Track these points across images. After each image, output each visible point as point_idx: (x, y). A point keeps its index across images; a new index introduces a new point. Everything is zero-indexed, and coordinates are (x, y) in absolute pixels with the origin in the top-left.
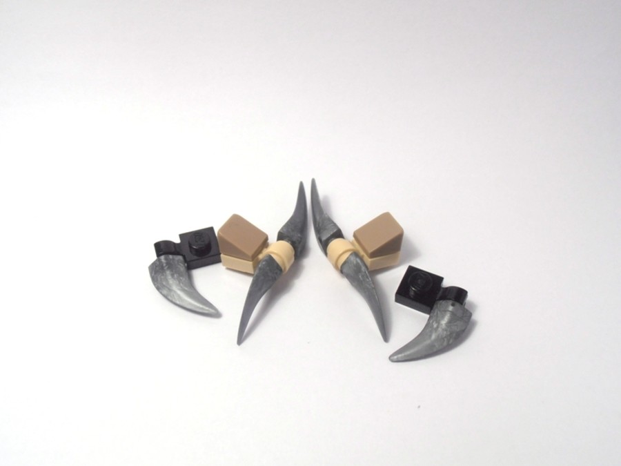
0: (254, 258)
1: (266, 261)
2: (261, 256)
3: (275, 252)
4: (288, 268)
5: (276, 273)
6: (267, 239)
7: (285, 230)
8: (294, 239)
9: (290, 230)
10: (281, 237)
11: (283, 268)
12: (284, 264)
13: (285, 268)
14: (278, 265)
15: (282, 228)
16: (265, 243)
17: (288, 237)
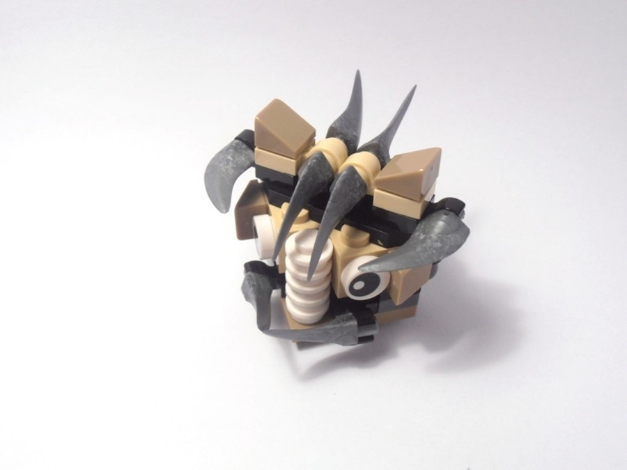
17: (342, 134)
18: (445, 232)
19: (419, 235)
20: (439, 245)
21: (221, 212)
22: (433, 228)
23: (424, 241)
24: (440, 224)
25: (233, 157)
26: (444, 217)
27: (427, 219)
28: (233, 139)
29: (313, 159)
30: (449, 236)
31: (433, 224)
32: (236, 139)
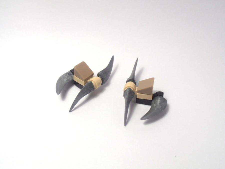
0: (86, 80)
1: (89, 83)
2: (89, 81)
3: (94, 81)
4: (97, 88)
5: (92, 89)
6: (93, 74)
7: (101, 73)
8: (103, 78)
9: (103, 73)
10: (98, 75)
11: (95, 88)
12: (96, 86)
13: (96, 88)
14: (93, 86)
15: (100, 72)
16: (92, 76)
17: (101, 76)
18: (161, 103)
19: (154, 105)
20: (161, 107)
21: (57, 94)
22: (157, 102)
23: (156, 107)
24: (159, 100)
25: (67, 77)
26: (159, 98)
27: (154, 99)
28: (69, 71)
29: (88, 83)
30: (163, 103)
31: (157, 101)
32: (70, 71)
